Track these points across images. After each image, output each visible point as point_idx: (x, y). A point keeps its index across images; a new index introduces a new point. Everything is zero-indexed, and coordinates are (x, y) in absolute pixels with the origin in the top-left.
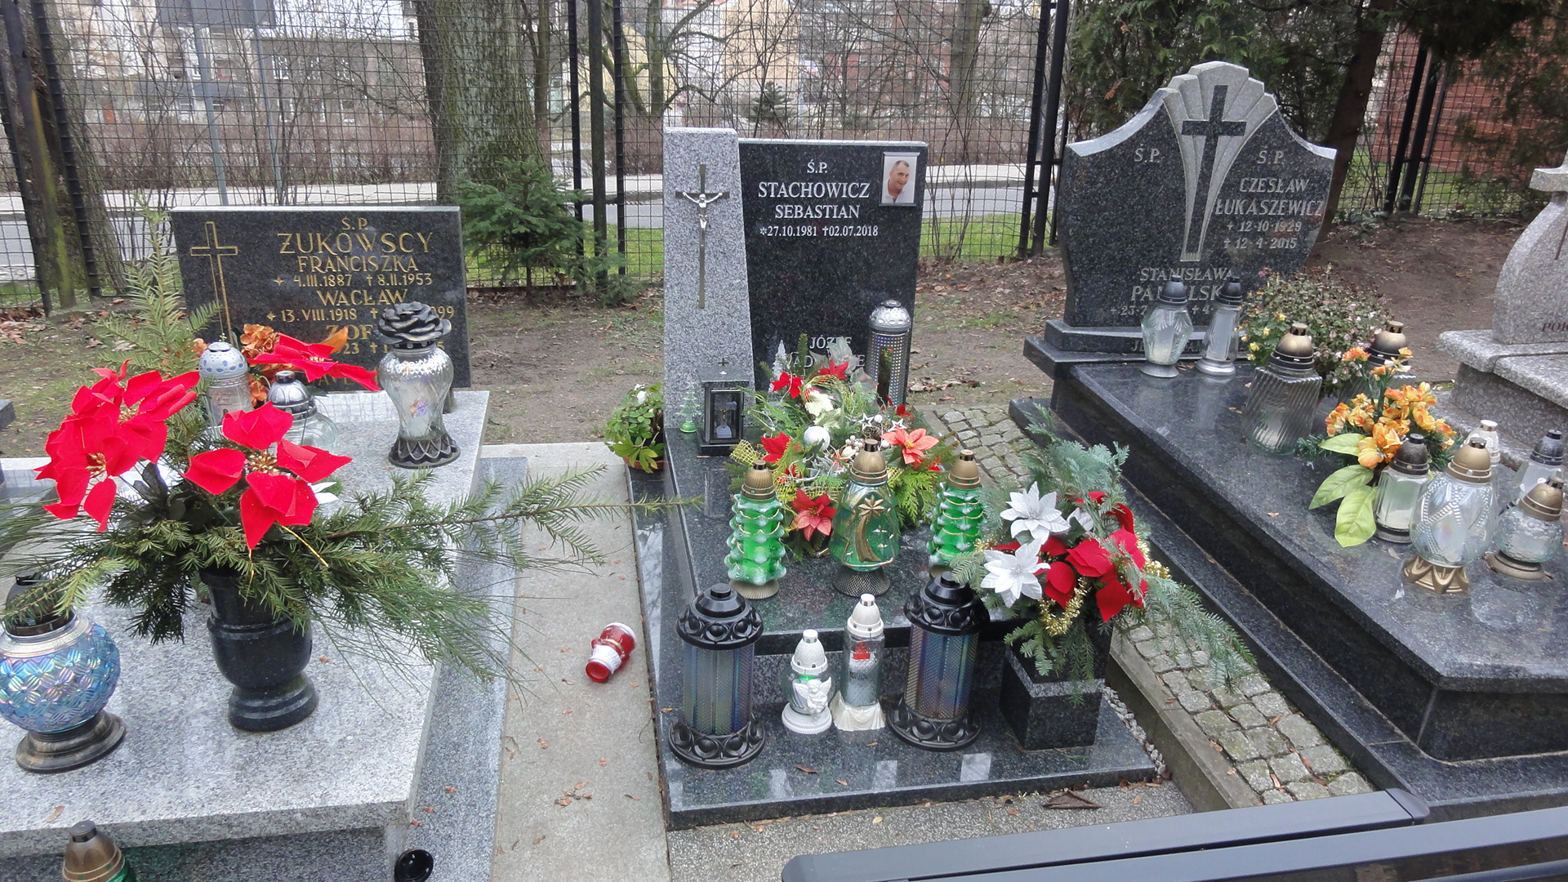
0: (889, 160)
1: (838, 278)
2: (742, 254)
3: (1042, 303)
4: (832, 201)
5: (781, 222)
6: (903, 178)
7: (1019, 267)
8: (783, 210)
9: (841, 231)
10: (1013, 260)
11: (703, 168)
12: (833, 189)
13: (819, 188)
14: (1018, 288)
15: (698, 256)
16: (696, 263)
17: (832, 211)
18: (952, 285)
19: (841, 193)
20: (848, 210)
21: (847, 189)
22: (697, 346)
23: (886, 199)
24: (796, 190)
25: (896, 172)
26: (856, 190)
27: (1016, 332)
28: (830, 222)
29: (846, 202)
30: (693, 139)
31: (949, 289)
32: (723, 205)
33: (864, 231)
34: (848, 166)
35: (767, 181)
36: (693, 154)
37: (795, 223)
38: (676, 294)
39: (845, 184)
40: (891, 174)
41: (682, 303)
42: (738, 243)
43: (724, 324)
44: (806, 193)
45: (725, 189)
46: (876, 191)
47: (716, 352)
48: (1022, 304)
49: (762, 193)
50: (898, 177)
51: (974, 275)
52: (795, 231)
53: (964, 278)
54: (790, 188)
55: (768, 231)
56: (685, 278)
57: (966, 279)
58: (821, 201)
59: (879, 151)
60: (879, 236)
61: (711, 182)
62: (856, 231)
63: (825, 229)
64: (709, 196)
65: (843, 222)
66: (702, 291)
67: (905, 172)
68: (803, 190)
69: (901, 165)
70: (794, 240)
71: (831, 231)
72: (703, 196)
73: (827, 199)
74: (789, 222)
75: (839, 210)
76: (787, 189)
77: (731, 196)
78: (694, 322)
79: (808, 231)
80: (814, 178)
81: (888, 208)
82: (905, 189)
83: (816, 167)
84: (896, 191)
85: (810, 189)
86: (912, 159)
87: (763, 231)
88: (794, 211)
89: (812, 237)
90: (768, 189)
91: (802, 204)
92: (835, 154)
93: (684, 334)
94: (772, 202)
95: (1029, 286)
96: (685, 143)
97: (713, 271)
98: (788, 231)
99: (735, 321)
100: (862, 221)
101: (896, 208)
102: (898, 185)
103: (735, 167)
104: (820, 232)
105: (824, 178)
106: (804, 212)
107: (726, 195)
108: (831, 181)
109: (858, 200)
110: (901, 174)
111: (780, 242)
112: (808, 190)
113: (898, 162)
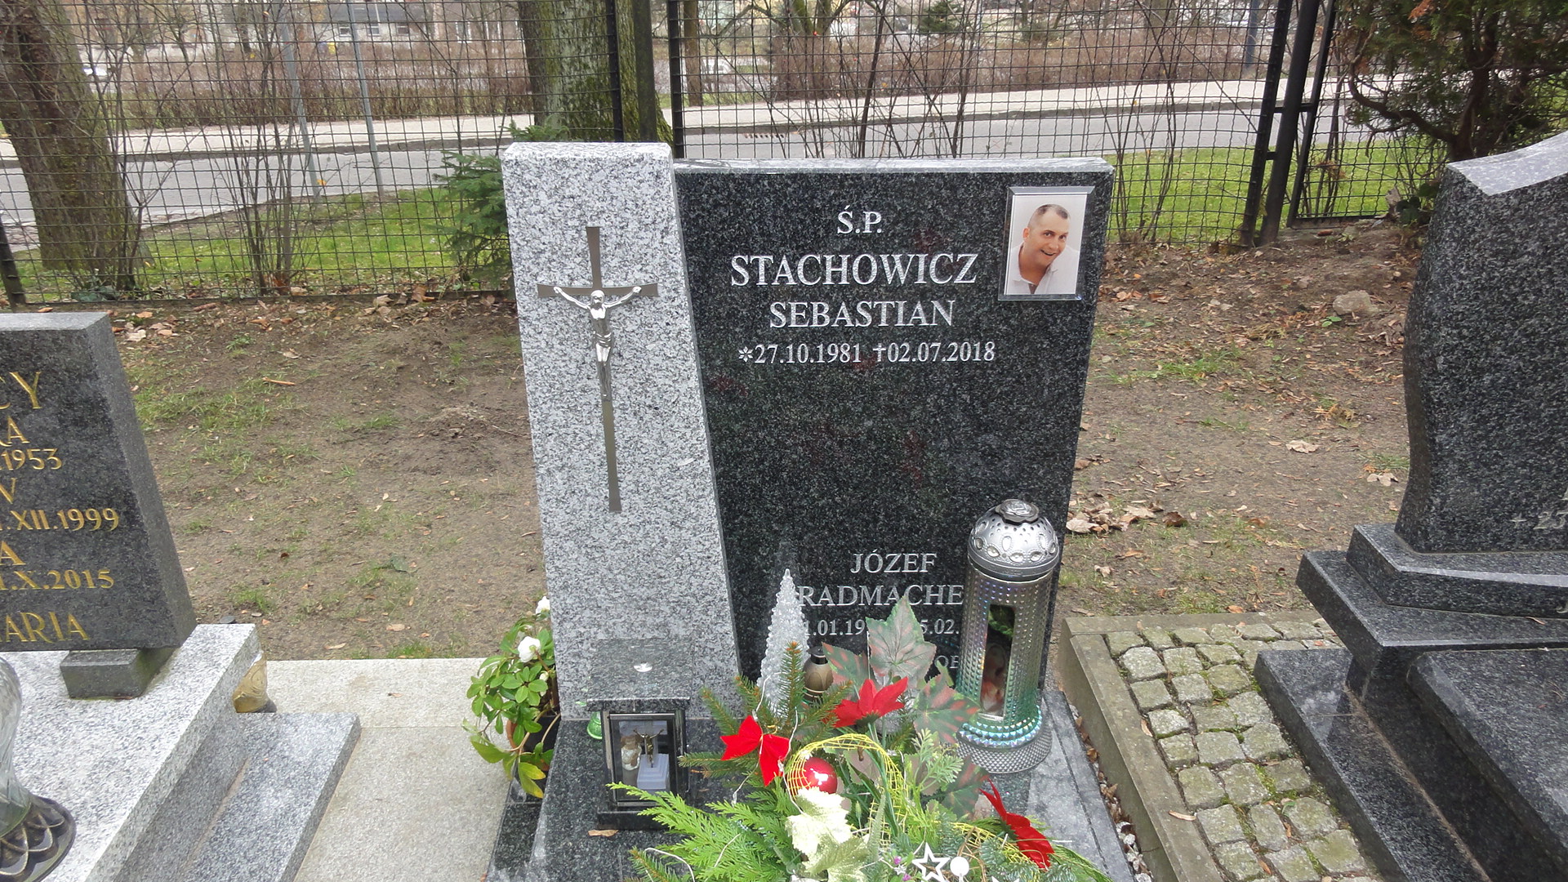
0: (1023, 204)
1: (909, 445)
2: (695, 408)
3: (1282, 332)
4: (894, 291)
5: (784, 337)
6: (1054, 243)
7: (1242, 263)
8: (787, 312)
9: (913, 353)
10: (1233, 249)
11: (593, 234)
12: (895, 267)
13: (866, 264)
14: (1242, 303)
15: (599, 413)
16: (597, 427)
17: (893, 312)
18: (1143, 290)
19: (913, 274)
20: (928, 311)
21: (927, 267)
22: (613, 581)
23: (1014, 285)
24: (813, 269)
25: (1038, 230)
26: (945, 270)
27: (1244, 391)
28: (891, 335)
29: (925, 294)
30: (567, 172)
31: (1138, 296)
32: (646, 309)
33: (964, 352)
34: (928, 217)
35: (749, 252)
36: (569, 204)
37: (814, 337)
38: (561, 487)
39: (922, 257)
40: (1026, 233)
41: (573, 501)
42: (683, 387)
43: (664, 541)
44: (836, 277)
45: (644, 278)
46: (994, 268)
47: (652, 592)
48: (1250, 332)
49: (740, 279)
50: (1041, 241)
51: (1175, 276)
52: (814, 354)
53: (1160, 280)
54: (801, 264)
55: (756, 354)
56: (575, 457)
57: (1164, 281)
58: (870, 293)
59: (1000, 185)
60: (997, 361)
61: (614, 263)
62: (946, 352)
63: (880, 349)
64: (610, 293)
65: (917, 335)
66: (613, 482)
67: (1060, 230)
68: (829, 269)
69: (1051, 215)
70: (810, 372)
71: (890, 353)
72: (598, 293)
73: (883, 289)
74: (799, 337)
75: (909, 310)
76: (794, 269)
77: (662, 292)
78: (603, 538)
79: (842, 352)
80: (856, 244)
81: (1018, 305)
82: (1057, 264)
83: (857, 220)
84: (1037, 269)
85: (844, 269)
86: (1076, 201)
87: (745, 354)
88: (809, 313)
89: (851, 366)
90: (752, 268)
91: (827, 298)
92: (900, 193)
93: (582, 560)
94: (759, 297)
95: (1261, 301)
96: (550, 181)
97: (635, 444)
98: (799, 355)
99: (686, 535)
100: (959, 333)
101: (1037, 304)
102: (1042, 259)
103: (666, 231)
104: (871, 356)
105: (874, 244)
106: (832, 314)
107: (650, 291)
108: (890, 251)
109: (951, 290)
110: (1051, 233)
111: (779, 378)
112: (840, 269)
113: (1044, 209)
